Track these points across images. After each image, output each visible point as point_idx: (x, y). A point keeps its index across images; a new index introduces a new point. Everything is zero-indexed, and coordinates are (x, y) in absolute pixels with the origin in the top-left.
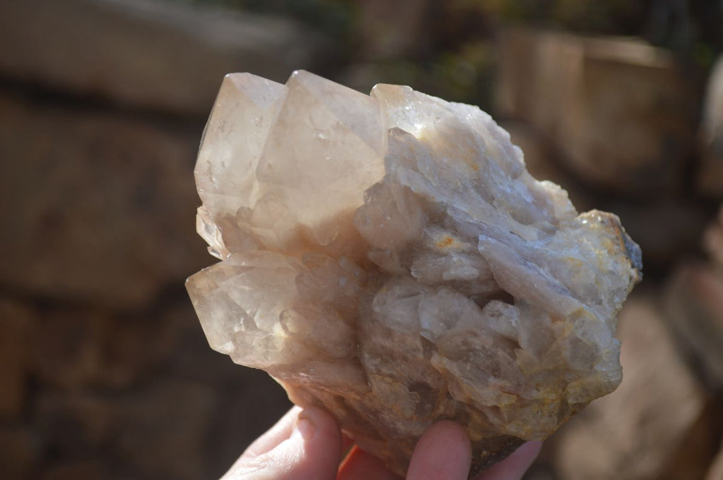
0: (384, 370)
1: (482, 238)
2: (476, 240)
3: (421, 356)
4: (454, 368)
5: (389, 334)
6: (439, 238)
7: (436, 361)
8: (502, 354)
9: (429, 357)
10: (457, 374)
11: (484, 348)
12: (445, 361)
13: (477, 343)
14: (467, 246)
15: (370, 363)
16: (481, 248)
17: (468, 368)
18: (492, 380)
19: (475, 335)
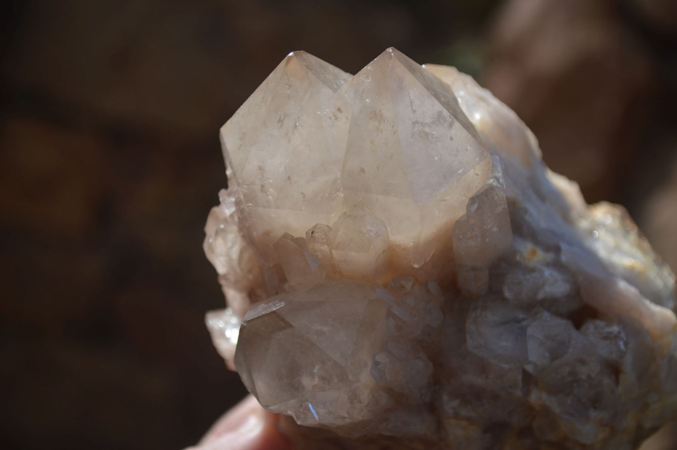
0: (464, 412)
1: (564, 246)
2: (557, 250)
3: (519, 393)
4: (553, 403)
5: (483, 368)
6: (526, 249)
7: (536, 397)
8: (607, 381)
9: (527, 393)
10: (557, 409)
11: (589, 376)
12: (544, 396)
13: (583, 372)
14: (550, 256)
15: (449, 405)
16: (564, 258)
17: (569, 402)
18: (593, 414)
19: (583, 362)
